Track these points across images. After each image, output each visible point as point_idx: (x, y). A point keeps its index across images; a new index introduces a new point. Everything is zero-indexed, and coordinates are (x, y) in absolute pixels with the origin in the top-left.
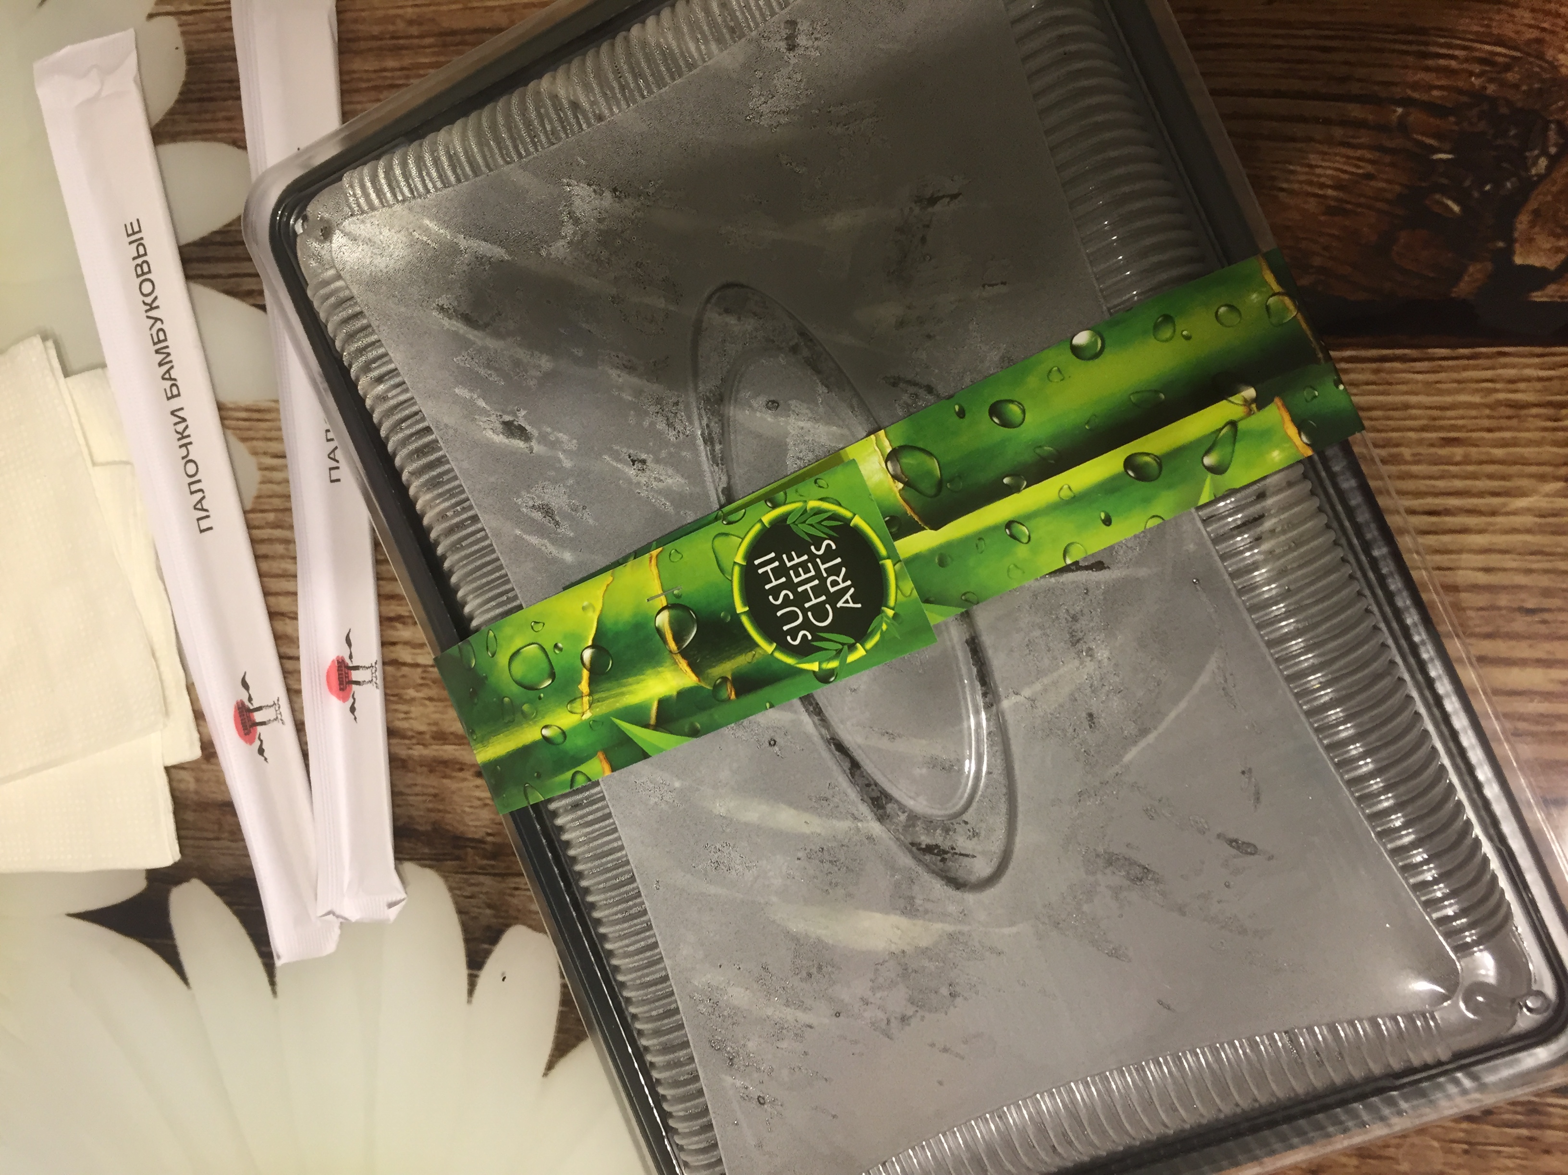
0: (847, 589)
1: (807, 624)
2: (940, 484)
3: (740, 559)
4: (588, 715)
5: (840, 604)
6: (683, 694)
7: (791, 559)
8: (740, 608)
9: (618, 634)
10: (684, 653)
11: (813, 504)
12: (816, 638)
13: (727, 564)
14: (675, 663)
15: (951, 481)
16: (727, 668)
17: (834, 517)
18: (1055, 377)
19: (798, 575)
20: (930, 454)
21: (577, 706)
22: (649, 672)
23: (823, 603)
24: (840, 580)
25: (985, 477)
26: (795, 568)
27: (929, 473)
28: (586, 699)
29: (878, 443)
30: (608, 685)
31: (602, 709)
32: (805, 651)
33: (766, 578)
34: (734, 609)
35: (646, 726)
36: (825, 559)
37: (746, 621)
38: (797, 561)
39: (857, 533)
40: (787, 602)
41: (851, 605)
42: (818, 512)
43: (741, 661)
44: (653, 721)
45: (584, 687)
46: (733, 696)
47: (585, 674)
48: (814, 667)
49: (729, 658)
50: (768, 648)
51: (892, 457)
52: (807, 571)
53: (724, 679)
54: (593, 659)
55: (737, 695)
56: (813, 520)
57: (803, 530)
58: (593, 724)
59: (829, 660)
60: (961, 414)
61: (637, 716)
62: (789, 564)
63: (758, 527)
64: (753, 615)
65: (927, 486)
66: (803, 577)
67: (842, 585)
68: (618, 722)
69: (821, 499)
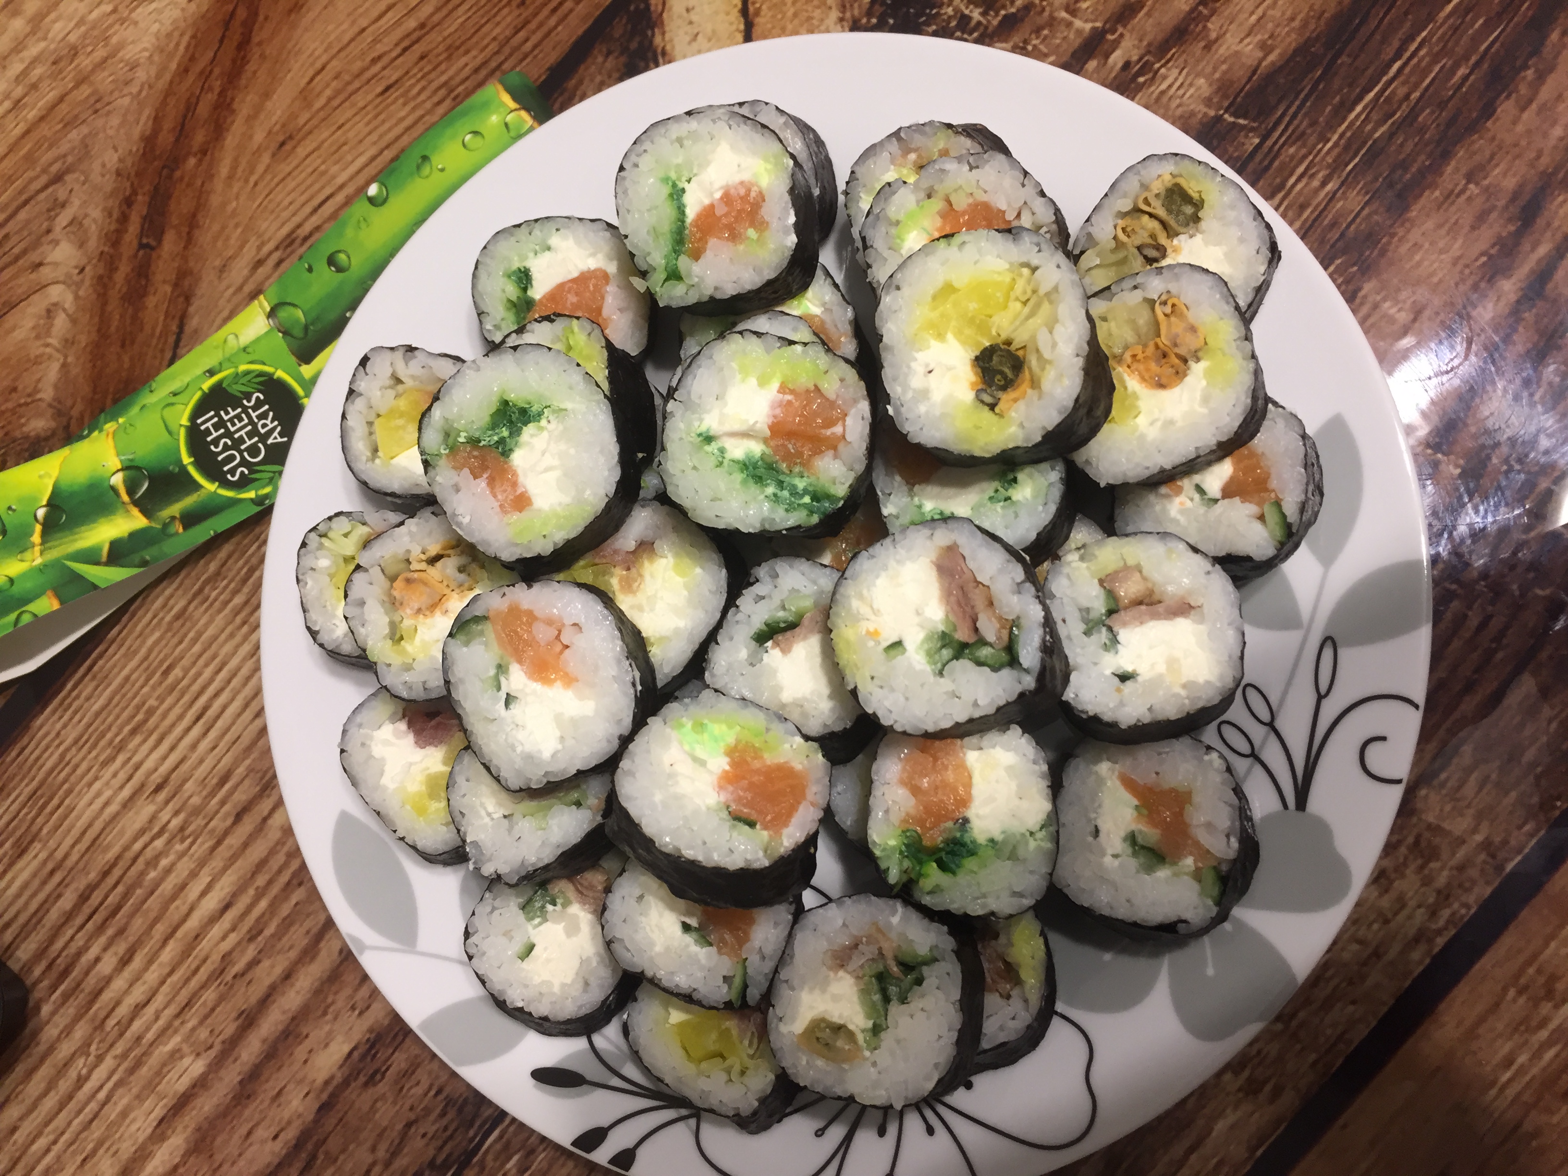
0: (274, 429)
1: (244, 463)
2: (306, 328)
3: (185, 421)
4: (39, 561)
5: (270, 441)
6: (133, 535)
7: (227, 413)
8: (187, 459)
9: (72, 494)
10: (136, 503)
11: (243, 368)
12: (251, 472)
13: (173, 427)
14: (128, 511)
15: (312, 324)
16: (175, 509)
17: (261, 374)
18: (363, 225)
19: (234, 425)
20: (294, 305)
21: (28, 555)
22: (102, 520)
23: (255, 444)
24: (268, 422)
25: (332, 316)
26: (231, 420)
27: (297, 321)
28: (37, 549)
29: (261, 306)
30: (59, 535)
31: (53, 554)
32: (243, 483)
33: (208, 432)
34: (181, 461)
35: (97, 563)
36: (254, 409)
37: (192, 470)
38: (232, 414)
39: (281, 385)
40: (226, 448)
41: (279, 440)
42: (247, 373)
43: (189, 502)
44: (104, 558)
45: (36, 538)
46: (181, 530)
47: (38, 528)
48: (252, 495)
49: (177, 501)
50: (210, 487)
51: (271, 314)
52: (241, 420)
53: (173, 518)
54: (47, 517)
55: (185, 528)
56: (244, 380)
57: (236, 389)
58: (42, 569)
59: (264, 487)
60: (310, 270)
61: (90, 557)
62: (226, 418)
63: (198, 394)
64: (198, 464)
65: (298, 332)
66: (239, 425)
67: (271, 426)
68: (69, 563)
69: (251, 362)
